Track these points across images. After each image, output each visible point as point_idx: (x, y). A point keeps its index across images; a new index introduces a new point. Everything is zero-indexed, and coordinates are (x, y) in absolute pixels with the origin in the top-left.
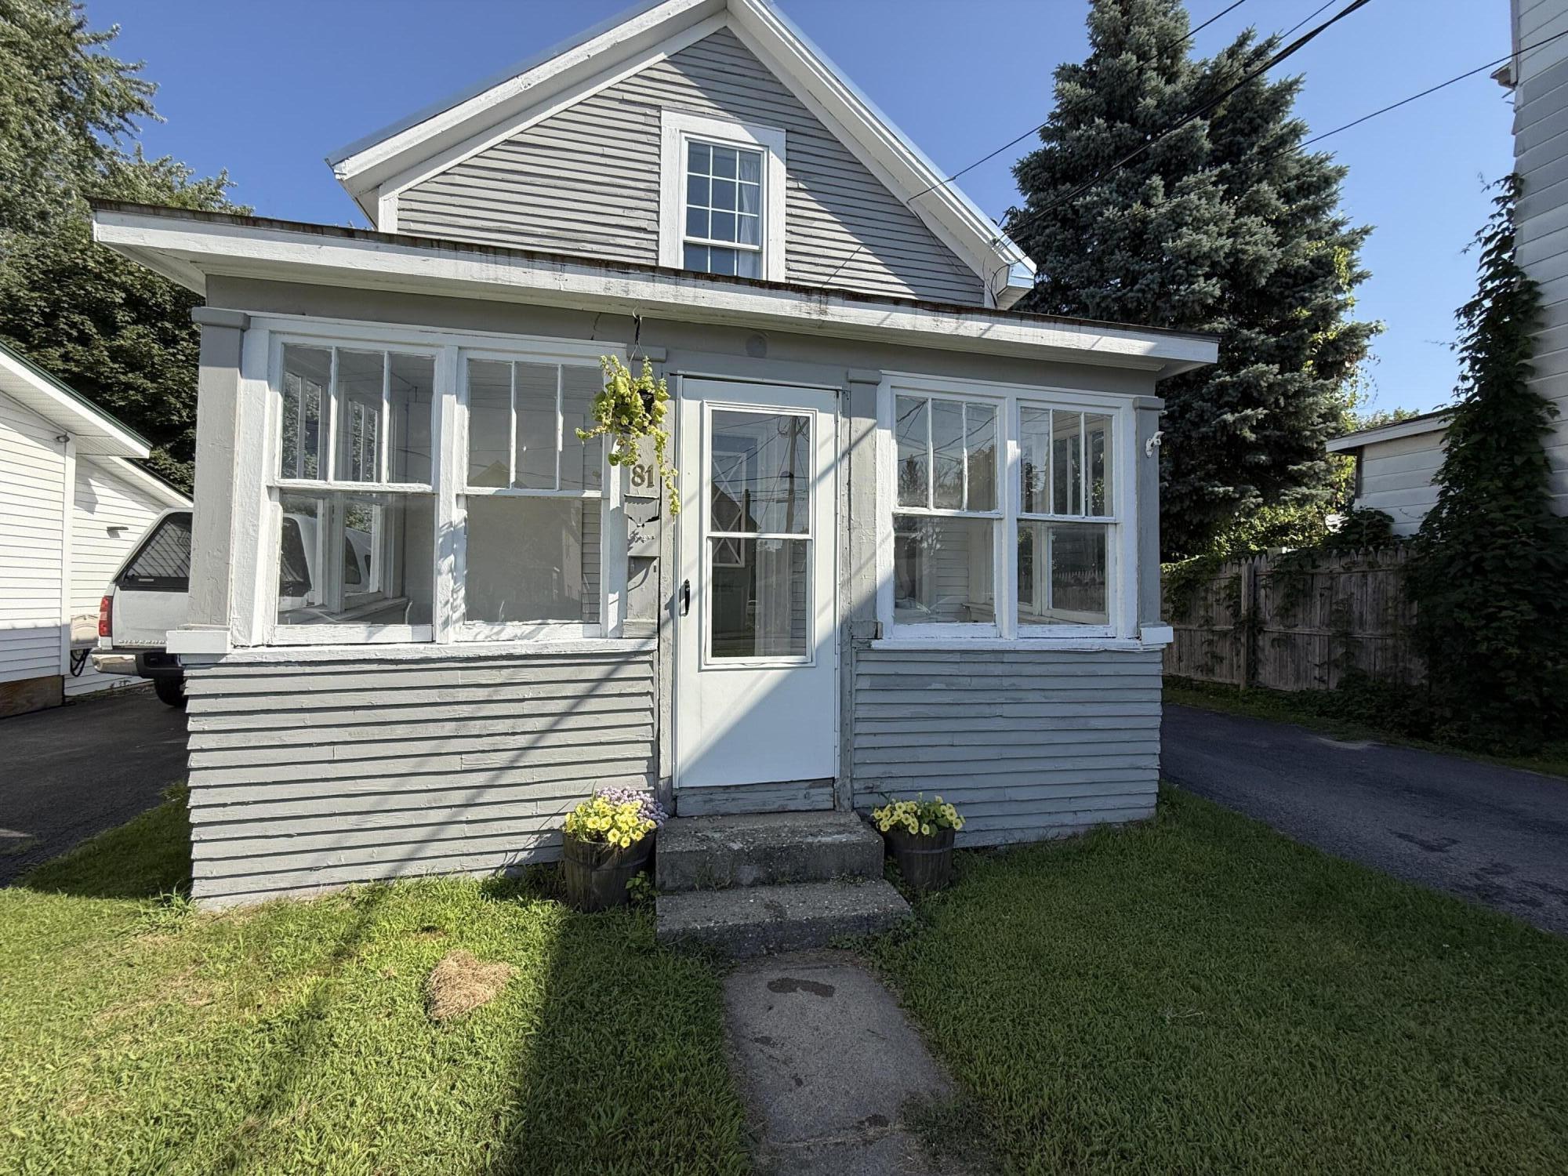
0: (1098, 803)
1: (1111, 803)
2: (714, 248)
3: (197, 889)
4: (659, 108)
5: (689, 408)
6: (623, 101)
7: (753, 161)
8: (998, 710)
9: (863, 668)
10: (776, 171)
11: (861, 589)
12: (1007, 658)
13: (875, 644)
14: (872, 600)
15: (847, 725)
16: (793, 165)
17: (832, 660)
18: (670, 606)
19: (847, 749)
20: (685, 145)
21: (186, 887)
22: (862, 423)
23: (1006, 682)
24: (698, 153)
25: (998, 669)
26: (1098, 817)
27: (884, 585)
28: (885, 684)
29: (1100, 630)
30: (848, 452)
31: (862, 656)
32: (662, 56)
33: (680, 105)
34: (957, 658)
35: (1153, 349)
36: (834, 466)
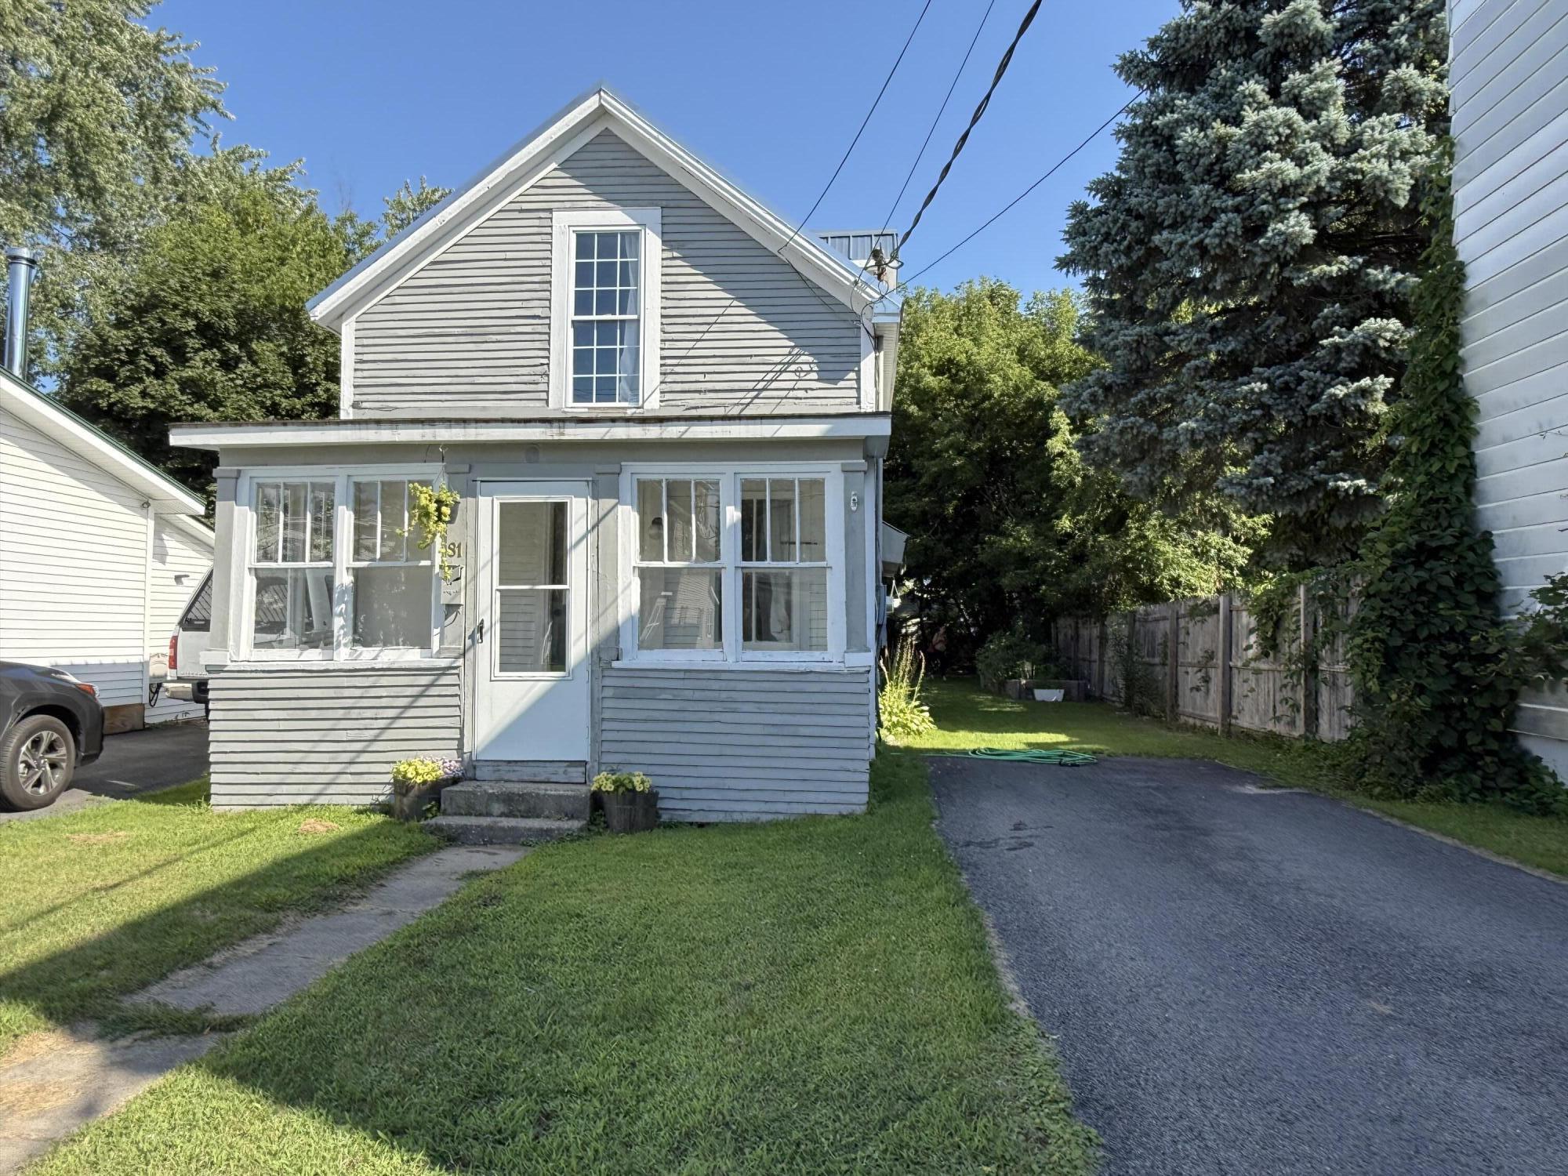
0: (812, 797)
1: (822, 797)
2: (599, 322)
3: (213, 800)
4: (550, 210)
5: (484, 502)
6: (521, 211)
7: (631, 239)
8: (716, 717)
9: (607, 682)
10: (652, 246)
11: (606, 626)
12: (724, 676)
13: (615, 664)
14: (616, 633)
15: (597, 723)
16: (667, 237)
17: (584, 675)
18: (472, 637)
19: (596, 741)
20: (574, 237)
21: (208, 798)
22: (607, 503)
23: (724, 695)
24: (584, 242)
25: (715, 685)
26: (811, 809)
27: (624, 623)
28: (624, 694)
29: (817, 655)
30: (596, 526)
31: (606, 673)
32: (554, 165)
33: (568, 205)
34: (681, 675)
35: (829, 430)
36: (585, 536)
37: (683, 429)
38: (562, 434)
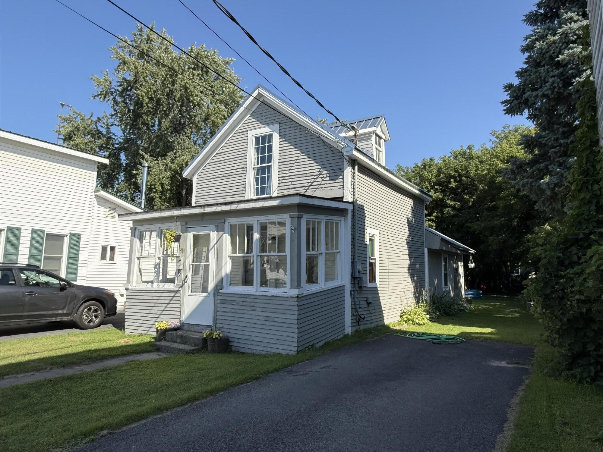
0: (277, 346)
1: (282, 347)
2: (261, 167)
3: (126, 330)
4: (247, 131)
5: (189, 234)
6: (240, 133)
7: (270, 136)
8: (249, 312)
9: (219, 297)
10: (276, 138)
11: (219, 278)
12: (252, 297)
13: (221, 291)
14: (222, 279)
15: (215, 312)
16: (281, 134)
17: (212, 295)
18: (184, 280)
19: (215, 319)
20: (254, 139)
21: (124, 329)
22: (221, 233)
23: (252, 304)
24: (257, 139)
25: (249, 300)
26: (278, 351)
27: (225, 276)
28: (224, 302)
29: (283, 290)
30: (217, 242)
31: (218, 294)
32: (249, 115)
33: (252, 128)
34: (239, 296)
36: (214, 246)
37: (236, 206)
38: (204, 210)
